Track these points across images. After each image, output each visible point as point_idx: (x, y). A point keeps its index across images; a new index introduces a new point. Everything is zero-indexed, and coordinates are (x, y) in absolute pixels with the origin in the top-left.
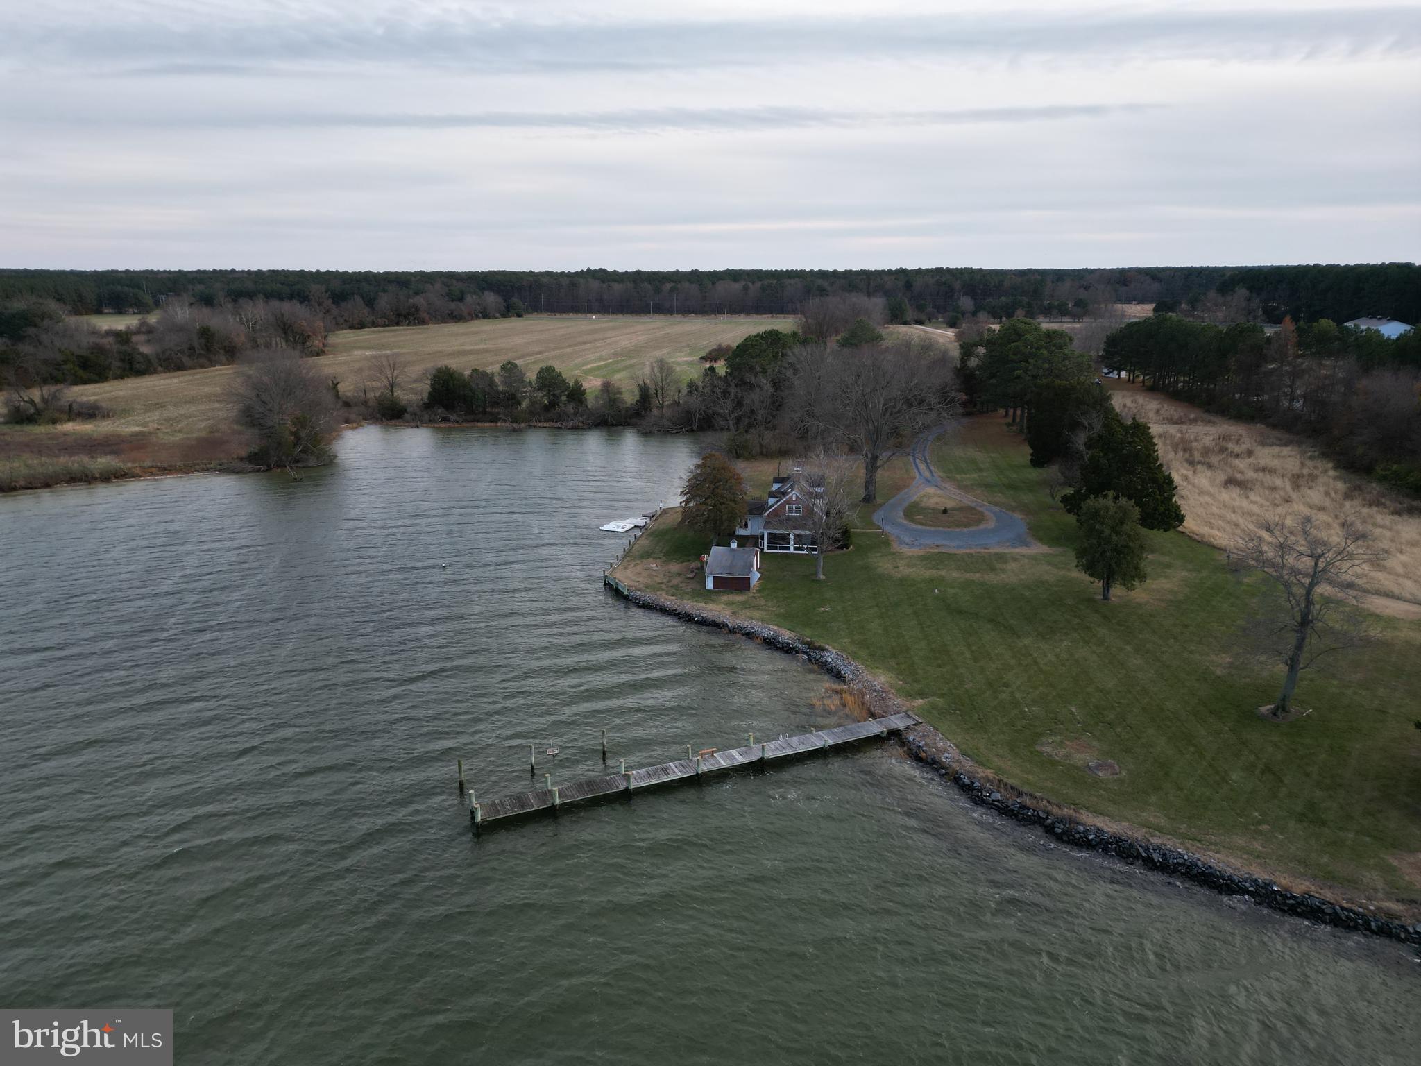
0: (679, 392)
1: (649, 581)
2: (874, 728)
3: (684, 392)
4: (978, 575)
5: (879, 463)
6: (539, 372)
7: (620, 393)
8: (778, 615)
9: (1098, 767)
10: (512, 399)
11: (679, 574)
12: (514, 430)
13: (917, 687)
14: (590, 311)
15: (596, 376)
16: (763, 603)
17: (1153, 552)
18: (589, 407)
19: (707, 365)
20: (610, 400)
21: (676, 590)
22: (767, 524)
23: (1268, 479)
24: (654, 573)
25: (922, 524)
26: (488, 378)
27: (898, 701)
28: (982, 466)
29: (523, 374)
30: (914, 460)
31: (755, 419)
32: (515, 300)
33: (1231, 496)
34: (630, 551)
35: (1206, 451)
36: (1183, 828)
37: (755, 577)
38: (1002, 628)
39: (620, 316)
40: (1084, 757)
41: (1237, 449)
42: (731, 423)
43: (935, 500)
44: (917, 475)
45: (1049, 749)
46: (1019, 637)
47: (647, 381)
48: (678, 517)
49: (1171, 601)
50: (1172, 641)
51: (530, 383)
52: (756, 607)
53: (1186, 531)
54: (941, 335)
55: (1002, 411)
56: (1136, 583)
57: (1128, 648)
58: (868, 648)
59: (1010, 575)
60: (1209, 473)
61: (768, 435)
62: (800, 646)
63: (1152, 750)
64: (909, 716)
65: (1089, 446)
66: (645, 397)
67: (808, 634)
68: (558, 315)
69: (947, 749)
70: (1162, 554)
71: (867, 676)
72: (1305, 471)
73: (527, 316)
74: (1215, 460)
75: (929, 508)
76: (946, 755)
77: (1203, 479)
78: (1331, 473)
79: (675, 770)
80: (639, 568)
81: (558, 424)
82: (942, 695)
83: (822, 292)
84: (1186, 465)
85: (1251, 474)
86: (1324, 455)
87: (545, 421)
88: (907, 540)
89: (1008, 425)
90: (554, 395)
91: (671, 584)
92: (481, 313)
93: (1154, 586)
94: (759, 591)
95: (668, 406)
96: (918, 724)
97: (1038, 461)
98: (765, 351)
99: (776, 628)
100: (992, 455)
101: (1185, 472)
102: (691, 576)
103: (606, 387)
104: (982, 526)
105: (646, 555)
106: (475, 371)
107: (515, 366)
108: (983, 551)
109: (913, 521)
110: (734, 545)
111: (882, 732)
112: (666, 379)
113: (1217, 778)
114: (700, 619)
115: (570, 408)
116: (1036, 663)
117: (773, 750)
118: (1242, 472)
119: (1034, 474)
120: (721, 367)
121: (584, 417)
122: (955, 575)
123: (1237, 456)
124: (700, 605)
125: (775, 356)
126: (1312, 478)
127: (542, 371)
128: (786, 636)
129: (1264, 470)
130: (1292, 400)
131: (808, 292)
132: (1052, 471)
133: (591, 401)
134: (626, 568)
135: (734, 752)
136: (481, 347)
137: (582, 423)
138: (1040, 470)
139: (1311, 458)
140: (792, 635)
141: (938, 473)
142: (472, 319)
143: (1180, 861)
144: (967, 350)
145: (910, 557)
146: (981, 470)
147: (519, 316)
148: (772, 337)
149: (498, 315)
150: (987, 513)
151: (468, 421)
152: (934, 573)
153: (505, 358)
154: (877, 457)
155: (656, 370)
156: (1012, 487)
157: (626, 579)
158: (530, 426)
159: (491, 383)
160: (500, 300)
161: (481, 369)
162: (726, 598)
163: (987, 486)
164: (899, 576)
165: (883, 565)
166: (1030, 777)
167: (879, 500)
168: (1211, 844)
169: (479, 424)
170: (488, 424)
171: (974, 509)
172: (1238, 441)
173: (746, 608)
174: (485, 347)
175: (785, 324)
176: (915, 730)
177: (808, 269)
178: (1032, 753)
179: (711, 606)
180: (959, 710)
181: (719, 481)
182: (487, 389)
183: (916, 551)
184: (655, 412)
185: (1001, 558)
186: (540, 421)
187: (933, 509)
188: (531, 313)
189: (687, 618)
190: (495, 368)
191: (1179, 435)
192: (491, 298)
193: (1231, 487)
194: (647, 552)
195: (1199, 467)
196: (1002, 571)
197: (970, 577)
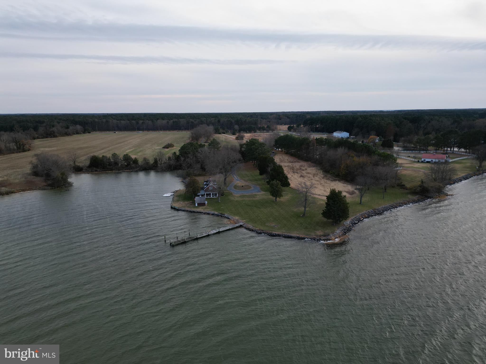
1: (182, 206)
4: (252, 199)
8: (213, 209)
11: (188, 204)
13: (243, 218)
17: (285, 191)
22: (205, 191)
23: (308, 175)
24: (182, 204)
25: (238, 189)
27: (241, 221)
30: (233, 175)
33: (301, 180)
34: (173, 200)
35: (297, 169)
37: (206, 202)
43: (240, 184)
44: (235, 179)
52: (208, 208)
53: (292, 187)
55: (251, 162)
58: (233, 213)
59: (258, 198)
60: (297, 174)
62: (219, 214)
64: (243, 223)
65: (271, 170)
67: (221, 212)
70: (287, 192)
74: (298, 171)
75: (239, 186)
77: (296, 176)
78: (321, 173)
80: (178, 203)
84: (293, 173)
85: (305, 174)
86: (321, 169)
88: (236, 193)
91: (187, 206)
97: (261, 174)
99: (214, 212)
100: (250, 173)
101: (292, 175)
104: (251, 189)
108: (252, 194)
109: (236, 189)
110: (200, 196)
122: (247, 199)
123: (303, 170)
124: (193, 209)
126: (317, 174)
129: (308, 173)
132: (264, 176)
134: (175, 204)
138: (261, 176)
139: (318, 170)
140: (218, 212)
141: (239, 178)
146: (248, 176)
150: (251, 186)
152: (243, 199)
154: (226, 175)
156: (256, 180)
157: (176, 206)
163: (251, 180)
164: (236, 200)
165: (232, 198)
167: (228, 185)
171: (248, 185)
172: (303, 167)
173: (206, 209)
183: (238, 195)
185: (256, 195)
191: (292, 166)
193: (301, 177)
194: (178, 200)
195: (295, 173)
196: (256, 197)
197: (250, 199)
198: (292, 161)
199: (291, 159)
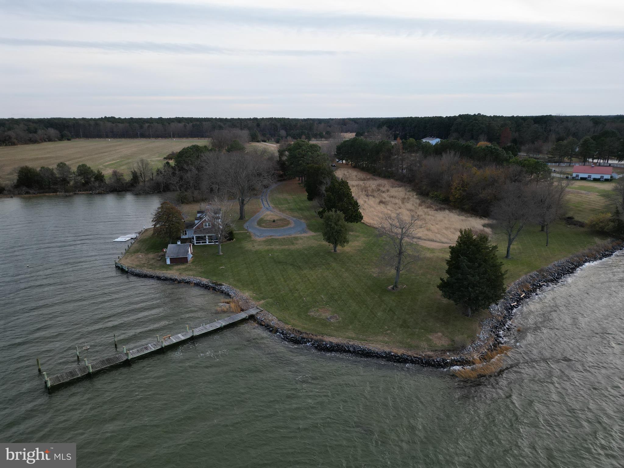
0: (152, 174)
1: (138, 263)
2: (243, 315)
3: (155, 174)
4: (287, 246)
5: (245, 202)
6: (78, 167)
7: (123, 176)
8: (201, 273)
9: (331, 318)
10: (65, 181)
11: (153, 259)
12: (67, 196)
13: (262, 295)
14: (107, 137)
15: (110, 168)
16: (194, 268)
17: (352, 231)
18: (107, 183)
19: (166, 161)
20: (117, 179)
21: (152, 266)
22: (195, 232)
23: (394, 200)
24: (141, 259)
25: (265, 227)
26: (51, 172)
27: (253, 303)
28: (289, 201)
29: (70, 168)
30: (262, 200)
31: (189, 186)
32: (66, 132)
33: (381, 208)
34: (128, 250)
35: (373, 191)
36: (361, 337)
37: (190, 256)
38: (296, 267)
39: (123, 139)
40: (326, 314)
41: (384, 189)
42: (178, 187)
43: (270, 217)
44: (263, 206)
45: (313, 314)
46: (302, 270)
47: (136, 170)
48: (152, 232)
49: (359, 250)
50: (359, 265)
51: (74, 173)
52: (191, 270)
53: (365, 222)
54: (272, 147)
55: (297, 178)
56: (345, 244)
57: (343, 270)
58: (241, 282)
59: (299, 245)
60: (373, 199)
61: (196, 192)
62: (211, 285)
63: (350, 308)
64: (258, 308)
65: (326, 191)
66: (135, 177)
67: (214, 279)
68: (90, 139)
69: (273, 319)
70: (356, 232)
71: (241, 294)
72: (406, 197)
73: (73, 140)
74: (376, 194)
75: (267, 221)
76: (273, 322)
77: (372, 201)
78: (415, 197)
79: (151, 347)
80: (133, 258)
81: (91, 192)
82: (272, 298)
83: (221, 128)
84: (366, 197)
85: (388, 199)
86: (413, 190)
87: (84, 191)
88: (258, 235)
89: (299, 184)
90: (87, 178)
91: (150, 263)
92: (47, 139)
93: (353, 245)
94: (193, 262)
95: (148, 181)
96: (261, 311)
97: (310, 198)
98: (192, 154)
99: (200, 278)
100: (293, 197)
101: (365, 199)
102: (160, 259)
103: (115, 173)
104: (289, 226)
105: (137, 251)
106: (42, 168)
107: (65, 164)
108: (289, 236)
109: (261, 226)
110: (179, 243)
111: (246, 317)
112: (145, 168)
113: (373, 316)
114: (164, 278)
115: (97, 184)
116: (309, 280)
117: (198, 332)
118: (385, 198)
119: (309, 204)
120: (172, 162)
121: (105, 188)
122: (278, 247)
123: (384, 192)
124: (164, 272)
125: (198, 157)
126: (409, 199)
127: (79, 166)
128: (205, 281)
129: (392, 197)
130: (402, 170)
131: (214, 128)
132: (315, 202)
133: (107, 181)
134: (126, 258)
135: (180, 335)
136: (48, 155)
137: (104, 191)
138: (312, 202)
139: (409, 191)
140: (207, 280)
141: (272, 205)
142: (42, 142)
143: (360, 349)
144: (281, 153)
145: (259, 242)
146: (289, 203)
147: (69, 140)
148: (196, 148)
149: (56, 140)
150: (291, 221)
151: (40, 193)
153: (59, 161)
154: (244, 200)
155: (140, 165)
156: (301, 209)
157: (126, 264)
158: (75, 194)
159: (52, 174)
160: (57, 132)
161: (46, 167)
162: (176, 267)
163: (291, 210)
164: (255, 250)
165: (248, 246)
166: (305, 326)
167: (247, 218)
168: (370, 341)
169: (47, 194)
170: (52, 194)
171: (285, 219)
172: (384, 186)
173: (186, 271)
174: (50, 155)
175: (201, 142)
176: (260, 314)
177: (214, 117)
178: (306, 316)
179: (169, 272)
180: (278, 303)
181: (170, 214)
182: (50, 177)
183: (262, 239)
184: (141, 184)
185: (296, 239)
186: (81, 191)
187: (270, 221)
188: (76, 138)
189: (159, 278)
190: (55, 166)
191: (364, 185)
192: (52, 132)
193: (381, 204)
194: (138, 250)
195: (370, 197)
196: (297, 244)
197: (283, 247)
198: (364, 178)
199: (361, 175)
